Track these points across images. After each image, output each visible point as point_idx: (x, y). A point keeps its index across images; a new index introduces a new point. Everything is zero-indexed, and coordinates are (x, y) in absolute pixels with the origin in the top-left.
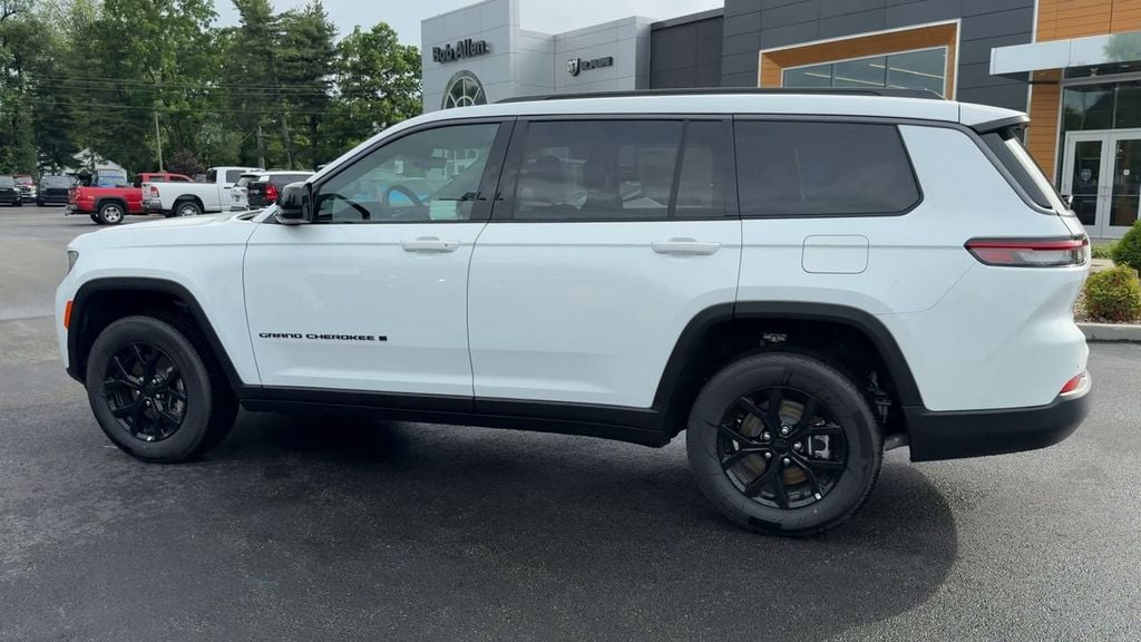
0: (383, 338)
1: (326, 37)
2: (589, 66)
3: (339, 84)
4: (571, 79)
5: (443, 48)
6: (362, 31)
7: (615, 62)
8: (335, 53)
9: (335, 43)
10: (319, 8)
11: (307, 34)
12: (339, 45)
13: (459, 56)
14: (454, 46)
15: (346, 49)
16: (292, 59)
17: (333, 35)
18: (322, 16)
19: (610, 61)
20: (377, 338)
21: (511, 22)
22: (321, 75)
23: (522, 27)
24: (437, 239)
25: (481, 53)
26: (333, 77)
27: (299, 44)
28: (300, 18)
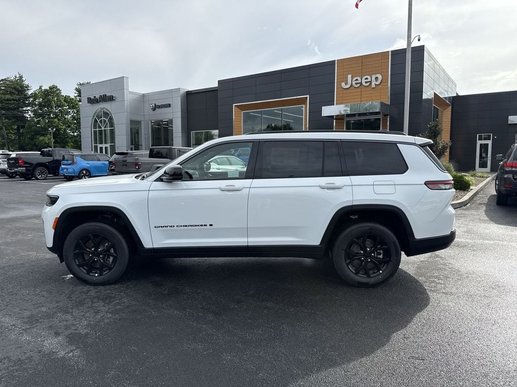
0: (211, 225)
1: (25, 90)
2: (160, 107)
3: (32, 111)
4: (151, 112)
5: (92, 97)
6: (43, 88)
7: (171, 106)
8: (30, 97)
9: (30, 93)
10: (21, 77)
11: (15, 88)
12: (32, 94)
13: (100, 101)
14: (97, 97)
15: (35, 96)
16: (8, 100)
17: (28, 90)
18: (23, 81)
19: (169, 105)
20: (208, 225)
21: (125, 88)
22: (22, 108)
23: (130, 90)
24: (234, 186)
25: (111, 100)
26: (29, 108)
27: (11, 93)
28: (11, 81)
